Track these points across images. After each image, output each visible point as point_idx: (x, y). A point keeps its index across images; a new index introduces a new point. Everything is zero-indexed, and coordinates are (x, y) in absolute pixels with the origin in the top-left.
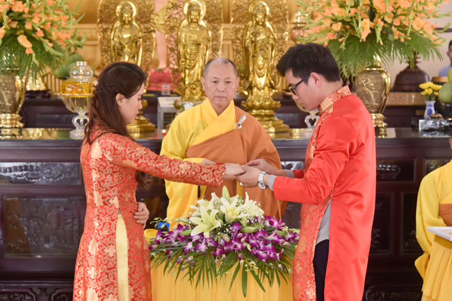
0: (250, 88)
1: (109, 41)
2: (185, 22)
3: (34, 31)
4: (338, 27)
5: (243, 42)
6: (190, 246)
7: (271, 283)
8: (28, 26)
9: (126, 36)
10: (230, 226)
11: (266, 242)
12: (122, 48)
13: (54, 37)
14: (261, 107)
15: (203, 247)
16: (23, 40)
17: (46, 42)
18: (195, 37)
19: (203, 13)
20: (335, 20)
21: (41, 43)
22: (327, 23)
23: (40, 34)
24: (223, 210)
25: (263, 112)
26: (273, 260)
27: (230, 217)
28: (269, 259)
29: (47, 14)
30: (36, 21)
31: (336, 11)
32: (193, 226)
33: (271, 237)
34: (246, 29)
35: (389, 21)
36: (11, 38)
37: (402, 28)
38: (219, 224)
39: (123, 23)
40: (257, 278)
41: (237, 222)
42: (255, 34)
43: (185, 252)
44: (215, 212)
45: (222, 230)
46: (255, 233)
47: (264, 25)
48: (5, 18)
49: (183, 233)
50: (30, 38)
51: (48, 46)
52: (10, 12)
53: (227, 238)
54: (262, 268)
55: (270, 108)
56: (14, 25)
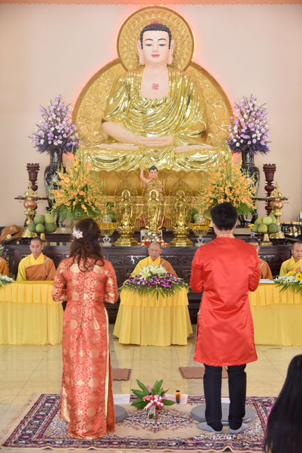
0: (177, 226)
1: (119, 206)
2: (150, 199)
3: (88, 203)
4: (212, 201)
5: (174, 207)
6: (139, 283)
7: (167, 296)
8: (85, 201)
9: (126, 205)
10: (154, 276)
11: (166, 282)
12: (124, 210)
13: (96, 205)
14: (181, 234)
15: (143, 283)
16: (83, 206)
17: (92, 207)
18: (154, 205)
19: (157, 195)
20: (211, 199)
21: (90, 207)
22: (208, 200)
23: (90, 204)
24: (151, 270)
25: (181, 236)
26: (168, 288)
27: (154, 273)
28: (167, 288)
29: (93, 196)
30: (89, 199)
31: (211, 195)
32: (141, 276)
33: (169, 280)
34: (175, 201)
35: (232, 199)
36: (79, 205)
37: (237, 202)
38: (149, 275)
39: (125, 199)
40: (162, 293)
41: (156, 275)
42: (178, 204)
43: (137, 285)
44: (148, 271)
45: (151, 277)
46: (163, 279)
47: (182, 200)
48: (76, 198)
49: (137, 279)
50: (86, 206)
51: (93, 209)
52: (78, 195)
53: (152, 280)
54: (164, 290)
55: (184, 234)
56: (80, 200)
